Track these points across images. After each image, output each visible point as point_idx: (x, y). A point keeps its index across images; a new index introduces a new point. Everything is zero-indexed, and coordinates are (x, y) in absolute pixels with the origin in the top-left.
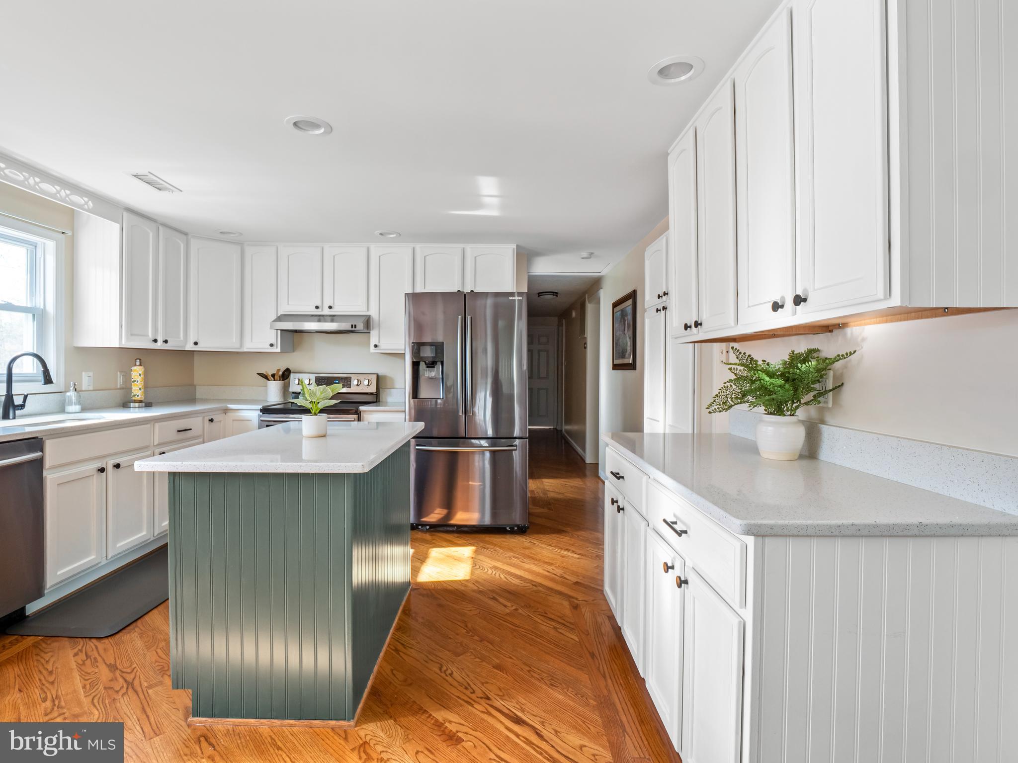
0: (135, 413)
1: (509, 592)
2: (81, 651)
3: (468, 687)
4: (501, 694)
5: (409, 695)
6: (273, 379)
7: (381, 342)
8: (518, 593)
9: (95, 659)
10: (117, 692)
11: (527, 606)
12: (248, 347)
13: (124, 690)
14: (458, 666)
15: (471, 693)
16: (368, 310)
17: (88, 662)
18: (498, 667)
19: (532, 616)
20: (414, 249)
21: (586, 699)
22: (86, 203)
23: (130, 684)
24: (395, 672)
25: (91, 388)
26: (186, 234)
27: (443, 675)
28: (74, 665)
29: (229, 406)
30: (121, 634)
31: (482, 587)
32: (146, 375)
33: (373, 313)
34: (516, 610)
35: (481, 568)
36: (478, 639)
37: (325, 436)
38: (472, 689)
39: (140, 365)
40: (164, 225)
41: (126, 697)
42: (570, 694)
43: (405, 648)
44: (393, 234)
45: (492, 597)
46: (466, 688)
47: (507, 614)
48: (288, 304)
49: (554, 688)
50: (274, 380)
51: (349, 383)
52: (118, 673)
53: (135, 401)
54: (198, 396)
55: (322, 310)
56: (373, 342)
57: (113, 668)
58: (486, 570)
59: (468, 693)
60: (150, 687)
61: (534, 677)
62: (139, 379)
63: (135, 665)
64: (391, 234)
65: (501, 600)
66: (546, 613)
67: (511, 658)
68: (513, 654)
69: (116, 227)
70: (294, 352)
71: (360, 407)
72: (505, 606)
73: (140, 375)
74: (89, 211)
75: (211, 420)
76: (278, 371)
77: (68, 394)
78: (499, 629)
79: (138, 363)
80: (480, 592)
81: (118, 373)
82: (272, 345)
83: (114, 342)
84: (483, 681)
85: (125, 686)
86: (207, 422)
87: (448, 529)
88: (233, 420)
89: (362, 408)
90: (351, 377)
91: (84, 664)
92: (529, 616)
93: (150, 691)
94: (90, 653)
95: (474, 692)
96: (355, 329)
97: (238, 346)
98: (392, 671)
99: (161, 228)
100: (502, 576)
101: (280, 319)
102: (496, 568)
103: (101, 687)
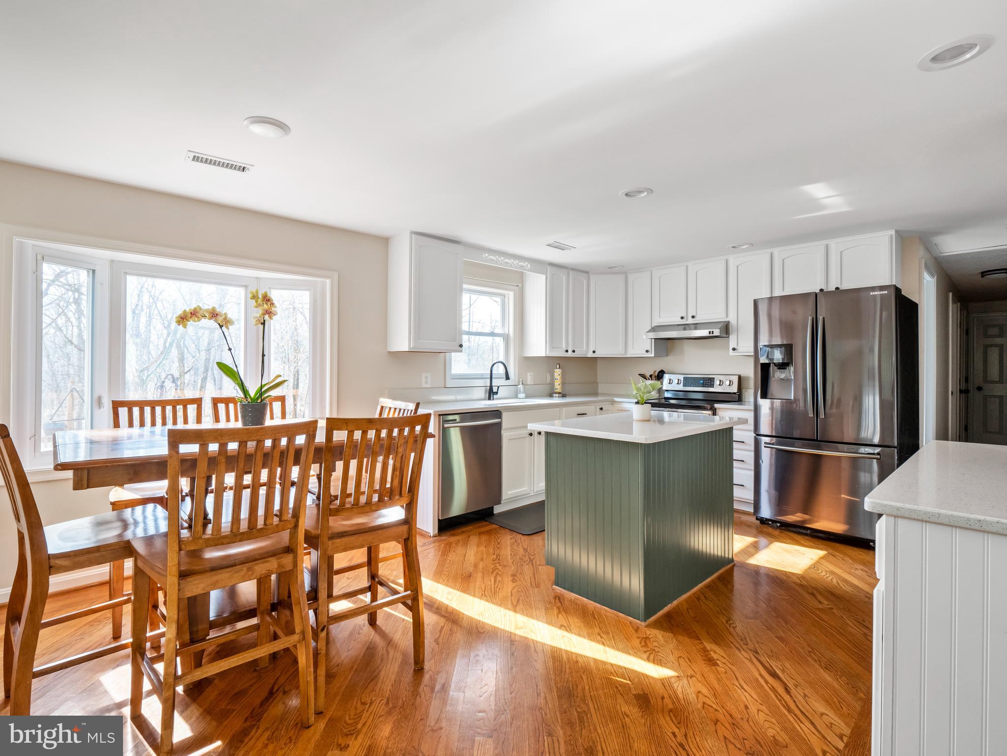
0: (556, 400)
1: (833, 594)
2: (513, 538)
3: (744, 640)
4: (771, 655)
5: (692, 625)
6: (650, 379)
7: (739, 345)
8: (843, 598)
9: (519, 543)
10: (525, 562)
11: (845, 610)
12: (631, 353)
13: (528, 562)
14: (743, 624)
15: (744, 644)
16: (727, 317)
17: (515, 544)
18: (781, 639)
19: (845, 617)
20: (772, 254)
21: (857, 690)
22: (527, 266)
23: (531, 561)
24: (689, 610)
25: (532, 383)
26: (587, 273)
27: (728, 626)
28: (509, 543)
29: (614, 399)
30: (533, 536)
31: (805, 583)
32: (563, 375)
33: (732, 319)
34: (831, 609)
35: (816, 569)
36: (774, 615)
37: (649, 421)
38: (747, 642)
39: (559, 368)
40: (573, 269)
41: (527, 565)
42: (842, 682)
43: (706, 599)
44: (746, 245)
45: (811, 592)
46: (742, 640)
47: (819, 609)
48: (660, 317)
49: (828, 671)
50: (652, 380)
51: (712, 383)
52: (527, 553)
53: (556, 393)
54: (600, 391)
55: (687, 320)
56: (731, 346)
57: (525, 550)
58: (820, 572)
59: (741, 643)
60: (540, 565)
61: (812, 657)
62: (558, 377)
63: (536, 553)
64: (743, 245)
65: (819, 597)
66: (864, 621)
67: (798, 637)
68: (803, 636)
69: (544, 276)
70: (667, 356)
71: (715, 405)
72: (820, 603)
73: (559, 375)
74: (528, 270)
75: (601, 409)
76: (655, 372)
77: (519, 386)
78: (802, 616)
79: (558, 367)
80: (801, 586)
81: (548, 374)
82: (647, 351)
83: (542, 353)
84: (760, 641)
85: (529, 560)
86: (598, 410)
87: (801, 531)
88: (618, 410)
89: (716, 406)
90: (714, 378)
91: (513, 544)
92: (842, 617)
93: (539, 567)
94: (517, 540)
95: (747, 644)
96: (713, 335)
97: (623, 352)
98: (688, 609)
99: (570, 272)
100: (834, 581)
101: (654, 329)
102: (832, 573)
103: (518, 557)
